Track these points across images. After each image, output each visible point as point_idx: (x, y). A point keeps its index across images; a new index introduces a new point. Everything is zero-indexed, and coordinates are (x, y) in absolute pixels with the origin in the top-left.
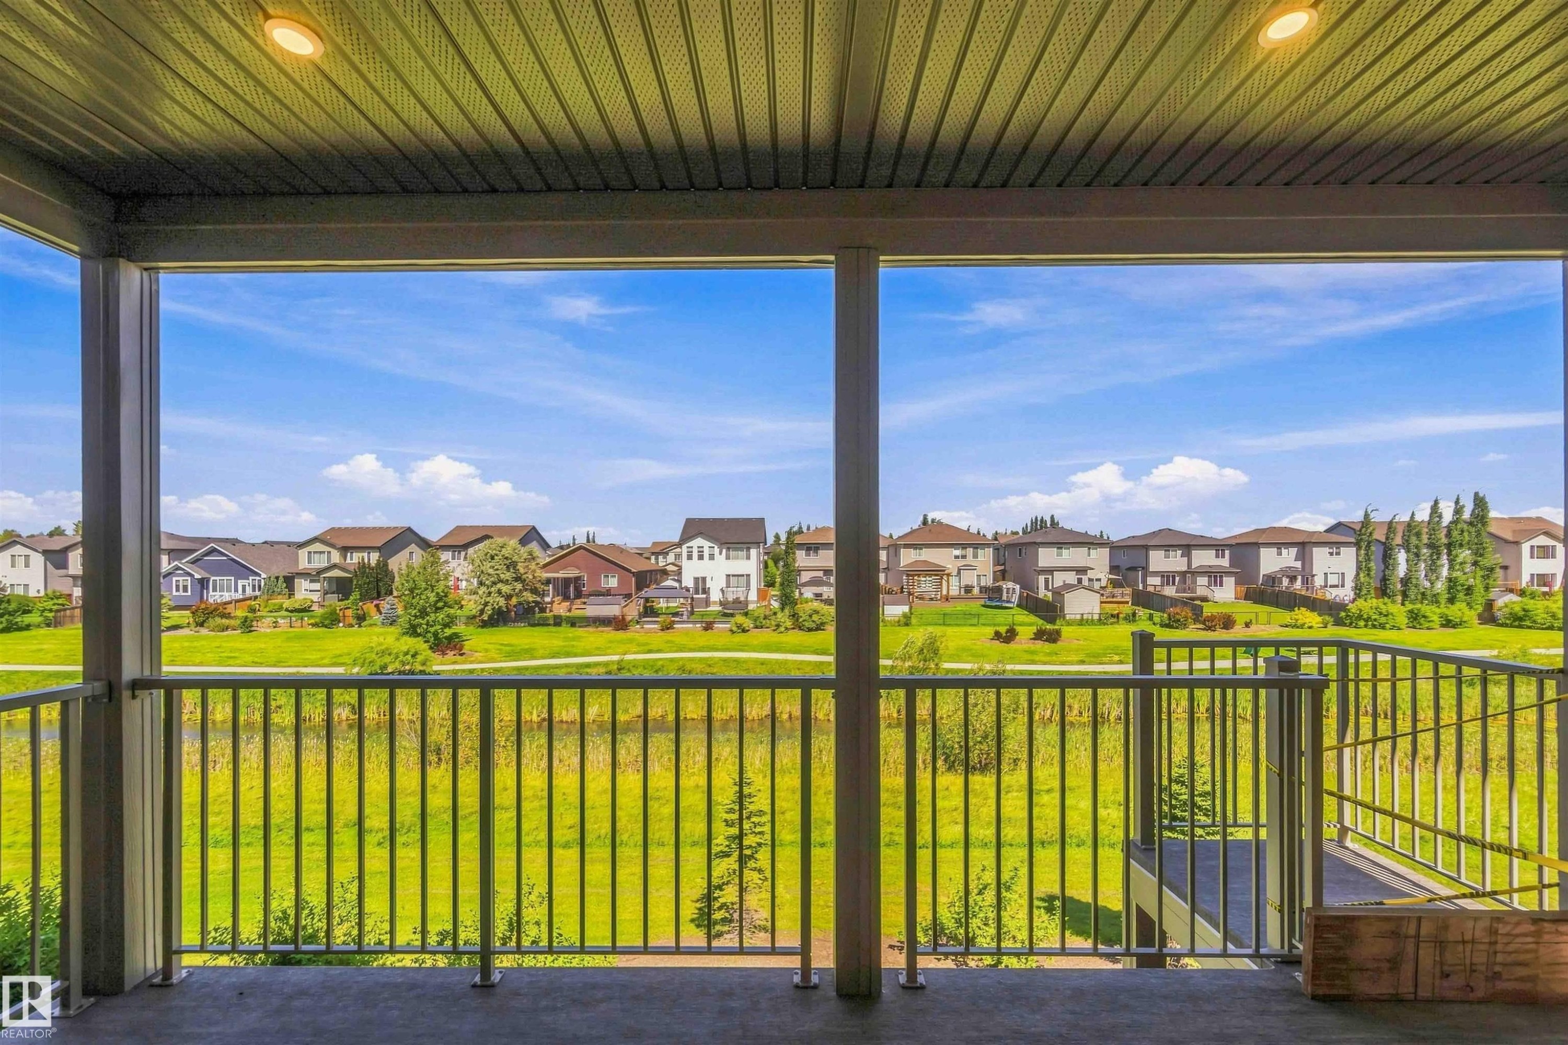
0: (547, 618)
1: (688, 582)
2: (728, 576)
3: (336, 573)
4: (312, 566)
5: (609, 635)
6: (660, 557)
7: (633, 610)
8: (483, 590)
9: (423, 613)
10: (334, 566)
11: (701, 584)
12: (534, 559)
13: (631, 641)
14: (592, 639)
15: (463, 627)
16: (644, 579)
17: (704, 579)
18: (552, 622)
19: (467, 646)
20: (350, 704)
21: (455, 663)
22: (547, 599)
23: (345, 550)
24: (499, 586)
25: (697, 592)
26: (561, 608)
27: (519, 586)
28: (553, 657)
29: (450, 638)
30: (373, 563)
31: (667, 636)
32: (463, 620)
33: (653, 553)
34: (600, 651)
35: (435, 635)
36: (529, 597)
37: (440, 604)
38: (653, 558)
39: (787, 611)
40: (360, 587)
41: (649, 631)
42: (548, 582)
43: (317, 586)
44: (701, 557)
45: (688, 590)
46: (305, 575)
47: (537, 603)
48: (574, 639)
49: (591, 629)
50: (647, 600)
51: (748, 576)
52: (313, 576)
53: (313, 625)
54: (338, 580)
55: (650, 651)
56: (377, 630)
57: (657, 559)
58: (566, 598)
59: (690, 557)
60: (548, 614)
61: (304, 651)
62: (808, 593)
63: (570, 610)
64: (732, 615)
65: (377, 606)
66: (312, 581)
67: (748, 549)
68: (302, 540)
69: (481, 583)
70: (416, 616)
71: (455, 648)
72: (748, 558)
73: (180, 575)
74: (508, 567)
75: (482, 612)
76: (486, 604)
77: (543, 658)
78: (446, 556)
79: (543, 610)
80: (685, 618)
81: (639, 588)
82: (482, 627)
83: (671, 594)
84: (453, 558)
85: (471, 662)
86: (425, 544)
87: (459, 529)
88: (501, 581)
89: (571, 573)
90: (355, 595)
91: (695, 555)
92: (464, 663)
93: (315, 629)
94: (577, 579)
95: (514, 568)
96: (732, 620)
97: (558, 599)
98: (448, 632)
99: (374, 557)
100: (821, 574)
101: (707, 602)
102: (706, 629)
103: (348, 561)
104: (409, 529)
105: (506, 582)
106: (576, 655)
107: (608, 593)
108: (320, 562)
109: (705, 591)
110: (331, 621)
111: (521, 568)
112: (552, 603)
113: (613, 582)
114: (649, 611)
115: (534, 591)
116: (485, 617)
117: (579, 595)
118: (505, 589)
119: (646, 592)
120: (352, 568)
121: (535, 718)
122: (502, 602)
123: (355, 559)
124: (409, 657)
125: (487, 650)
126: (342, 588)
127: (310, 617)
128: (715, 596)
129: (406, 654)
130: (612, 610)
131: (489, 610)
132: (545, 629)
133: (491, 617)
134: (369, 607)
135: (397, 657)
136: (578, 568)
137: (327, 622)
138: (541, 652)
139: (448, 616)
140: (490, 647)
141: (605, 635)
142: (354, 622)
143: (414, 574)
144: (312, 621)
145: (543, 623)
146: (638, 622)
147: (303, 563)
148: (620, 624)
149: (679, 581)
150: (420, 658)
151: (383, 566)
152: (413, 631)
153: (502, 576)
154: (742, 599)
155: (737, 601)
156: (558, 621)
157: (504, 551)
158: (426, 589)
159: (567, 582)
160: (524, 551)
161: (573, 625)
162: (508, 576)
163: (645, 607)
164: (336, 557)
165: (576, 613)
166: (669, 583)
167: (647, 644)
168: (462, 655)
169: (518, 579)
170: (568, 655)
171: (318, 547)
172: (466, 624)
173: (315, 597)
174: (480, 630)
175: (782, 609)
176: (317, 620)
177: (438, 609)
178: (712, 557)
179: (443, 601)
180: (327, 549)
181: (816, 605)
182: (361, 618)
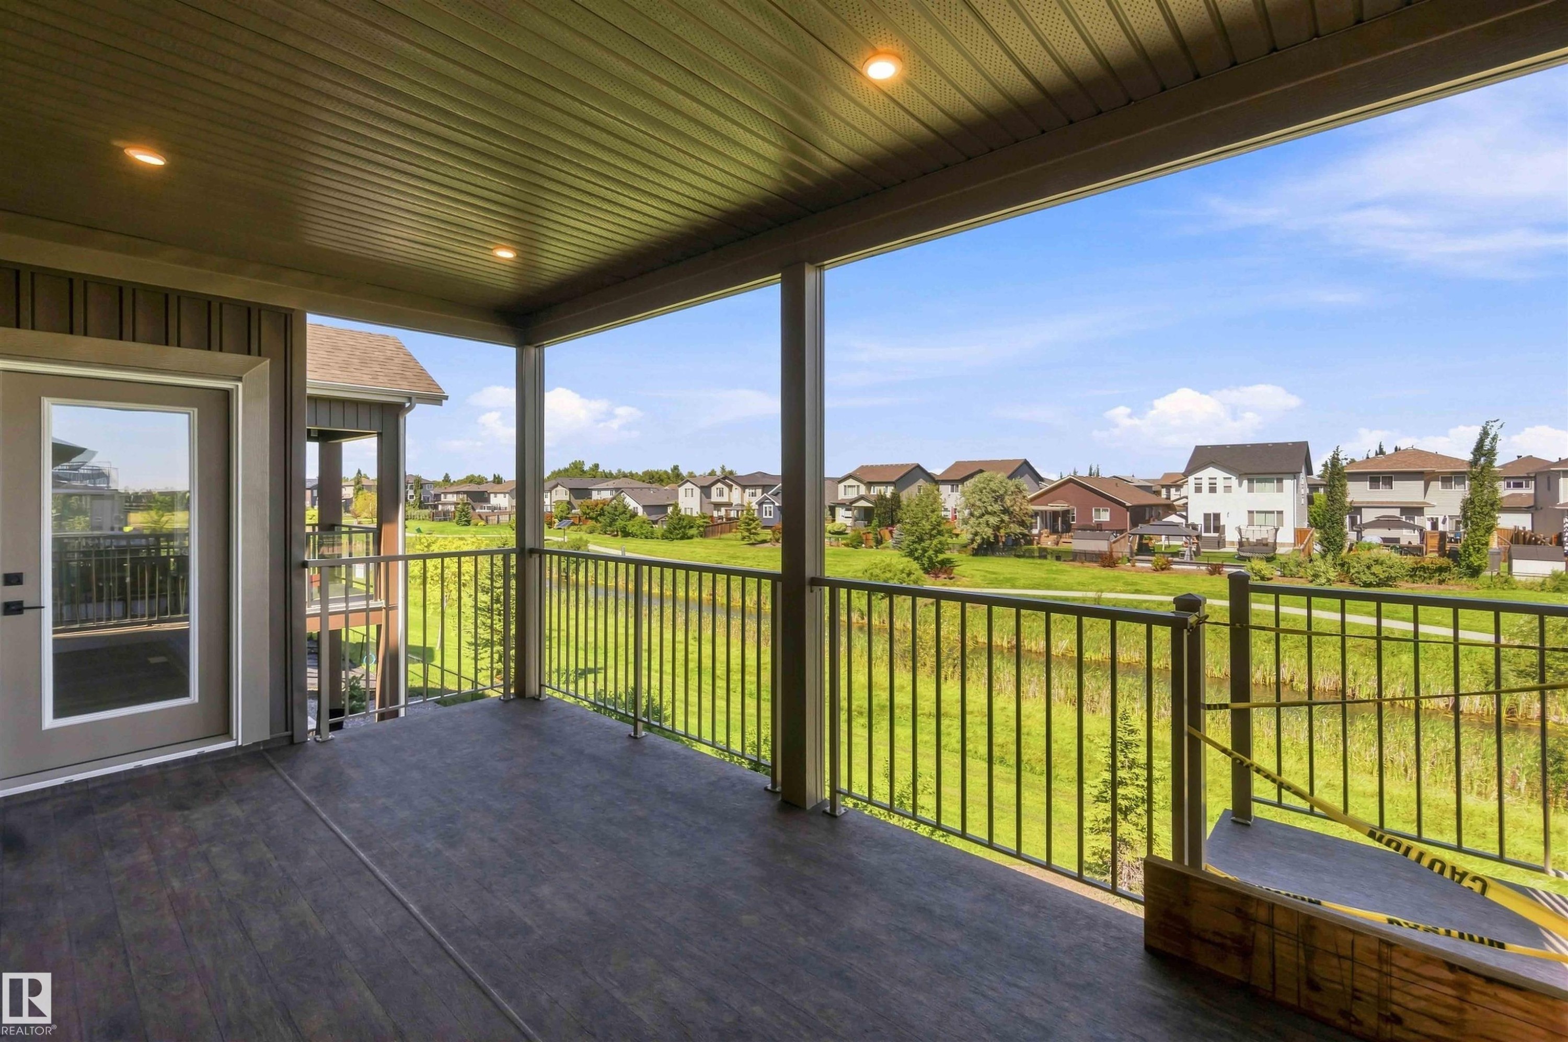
0: (1032, 551)
1: (1196, 518)
2: (1251, 512)
3: (863, 503)
4: (847, 497)
5: (1095, 571)
6: (1173, 490)
7: (1124, 547)
8: (972, 521)
9: (921, 540)
10: (862, 498)
11: (1214, 521)
12: (1021, 492)
13: (1116, 579)
14: (1076, 574)
15: (956, 553)
16: (1140, 514)
17: (1217, 517)
18: (1037, 554)
19: (956, 571)
20: (860, 610)
21: (945, 585)
22: (1035, 531)
23: (870, 484)
24: (986, 517)
25: (1207, 530)
26: (1048, 542)
27: (1006, 518)
28: (1033, 588)
29: (944, 562)
30: (888, 495)
31: (1163, 577)
32: (957, 547)
33: (1163, 486)
34: (1083, 586)
35: (930, 559)
36: (1016, 529)
37: (935, 532)
38: (1164, 491)
39: (1329, 557)
40: (879, 515)
41: (1142, 570)
42: (1036, 514)
43: (849, 514)
44: (1213, 490)
45: (1194, 527)
46: (842, 505)
47: (1024, 535)
48: (1057, 572)
49: (1077, 564)
50: (1141, 537)
51: (1280, 513)
52: (848, 506)
53: (847, 545)
54: (866, 509)
55: (1137, 592)
56: (888, 551)
57: (1168, 492)
58: (1054, 531)
59: (1198, 489)
60: (1035, 547)
61: (836, 565)
62: (1373, 536)
63: (1057, 544)
64: (1249, 559)
65: (891, 532)
66: (847, 510)
67: (1280, 481)
68: (840, 476)
69: (972, 514)
70: (914, 542)
71: (946, 572)
72: (1280, 490)
73: (768, 503)
74: (996, 501)
75: (973, 540)
76: (976, 534)
77: (1024, 588)
78: (945, 489)
79: (1030, 542)
80: (1187, 559)
81: (1134, 524)
82: (974, 555)
83: (1173, 531)
84: (952, 491)
85: (958, 586)
86: (930, 478)
87: (958, 465)
88: (988, 513)
89: (1059, 506)
90: (875, 522)
91: (1205, 487)
92: (953, 585)
93: (846, 548)
94: (1065, 513)
95: (1002, 501)
96: (1247, 564)
97: (1046, 532)
98: (941, 557)
99: (889, 491)
100: (1396, 512)
101: (1220, 543)
102: (1212, 573)
103: (872, 493)
104: (918, 466)
105: (993, 514)
106: (1056, 589)
107: (1099, 527)
108: (852, 494)
109: (1217, 529)
110: (857, 543)
111: (1008, 503)
112: (1040, 535)
113: (1105, 517)
114: (1144, 549)
115: (1022, 523)
116: (975, 545)
117: (1068, 528)
118: (993, 520)
119: (1142, 528)
120: (873, 499)
121: (1005, 644)
122: (989, 532)
123: (876, 491)
124: (904, 575)
125: (973, 576)
126: (867, 515)
127: (843, 539)
128: (1231, 536)
129: (902, 571)
130: (1101, 546)
131: (978, 539)
132: (1030, 561)
133: (980, 546)
134: (885, 532)
135: (895, 575)
136: (1068, 501)
137: (855, 544)
138: (1022, 581)
139: (940, 543)
140: (974, 572)
141: (1090, 571)
142: (873, 544)
143: (913, 505)
144: (844, 542)
145: (1028, 555)
146: (1129, 561)
147: (841, 496)
148: (1107, 560)
149: (1186, 518)
150: (913, 577)
151: (896, 498)
152: (911, 554)
153: (990, 508)
154: (1271, 540)
155: (1262, 544)
156: (1043, 554)
157: (992, 485)
158: (923, 518)
159: (1055, 514)
160: (1011, 485)
161: (1058, 558)
162: (997, 507)
163: (1141, 545)
164: (863, 490)
165: (1063, 547)
166: (1174, 518)
167: (1133, 584)
168: (951, 579)
169: (1005, 511)
170: (1049, 587)
171: (851, 482)
172: (959, 552)
173: (849, 522)
174: (971, 557)
175: (1323, 557)
176: (848, 541)
177: (932, 537)
178: (1228, 489)
179: (938, 529)
180: (858, 484)
181: (1385, 553)
182: (879, 542)
